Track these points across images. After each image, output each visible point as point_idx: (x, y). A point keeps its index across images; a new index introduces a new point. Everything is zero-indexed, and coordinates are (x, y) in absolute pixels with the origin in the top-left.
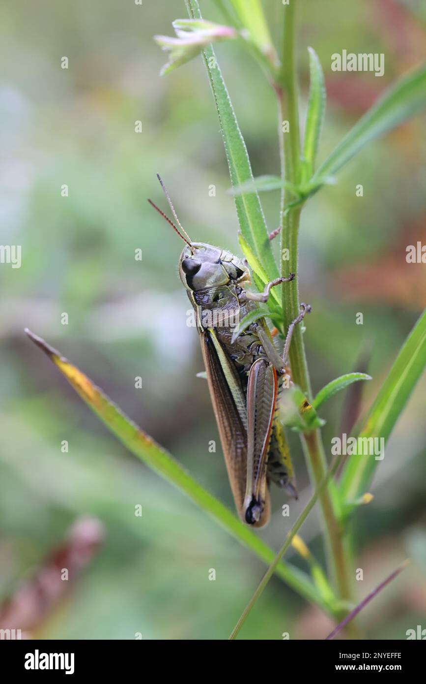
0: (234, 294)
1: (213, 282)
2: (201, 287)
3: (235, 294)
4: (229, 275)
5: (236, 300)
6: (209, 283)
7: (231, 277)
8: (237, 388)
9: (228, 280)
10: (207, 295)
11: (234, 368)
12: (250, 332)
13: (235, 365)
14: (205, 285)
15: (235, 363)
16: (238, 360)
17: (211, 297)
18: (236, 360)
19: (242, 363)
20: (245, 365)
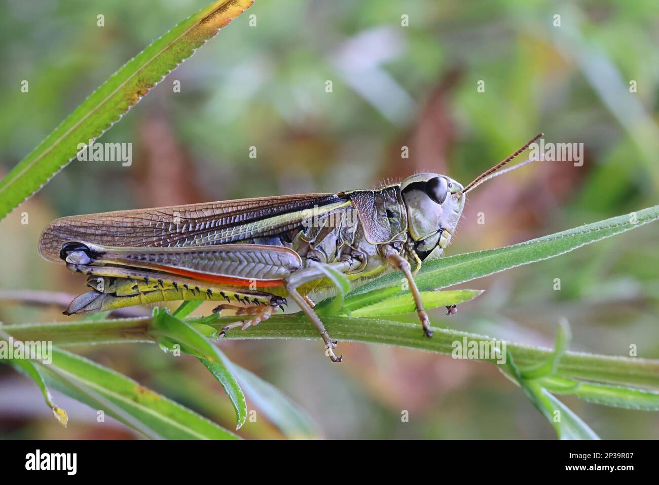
0: (393, 238)
1: (416, 217)
2: (409, 200)
3: (393, 240)
4: (423, 241)
5: (385, 241)
6: (414, 213)
7: (419, 243)
8: (259, 230)
9: (416, 239)
10: (396, 202)
11: (290, 227)
12: (339, 254)
13: (294, 229)
14: (413, 207)
15: (296, 230)
16: (302, 234)
17: (392, 208)
18: (302, 231)
19: (296, 239)
20: (291, 244)
